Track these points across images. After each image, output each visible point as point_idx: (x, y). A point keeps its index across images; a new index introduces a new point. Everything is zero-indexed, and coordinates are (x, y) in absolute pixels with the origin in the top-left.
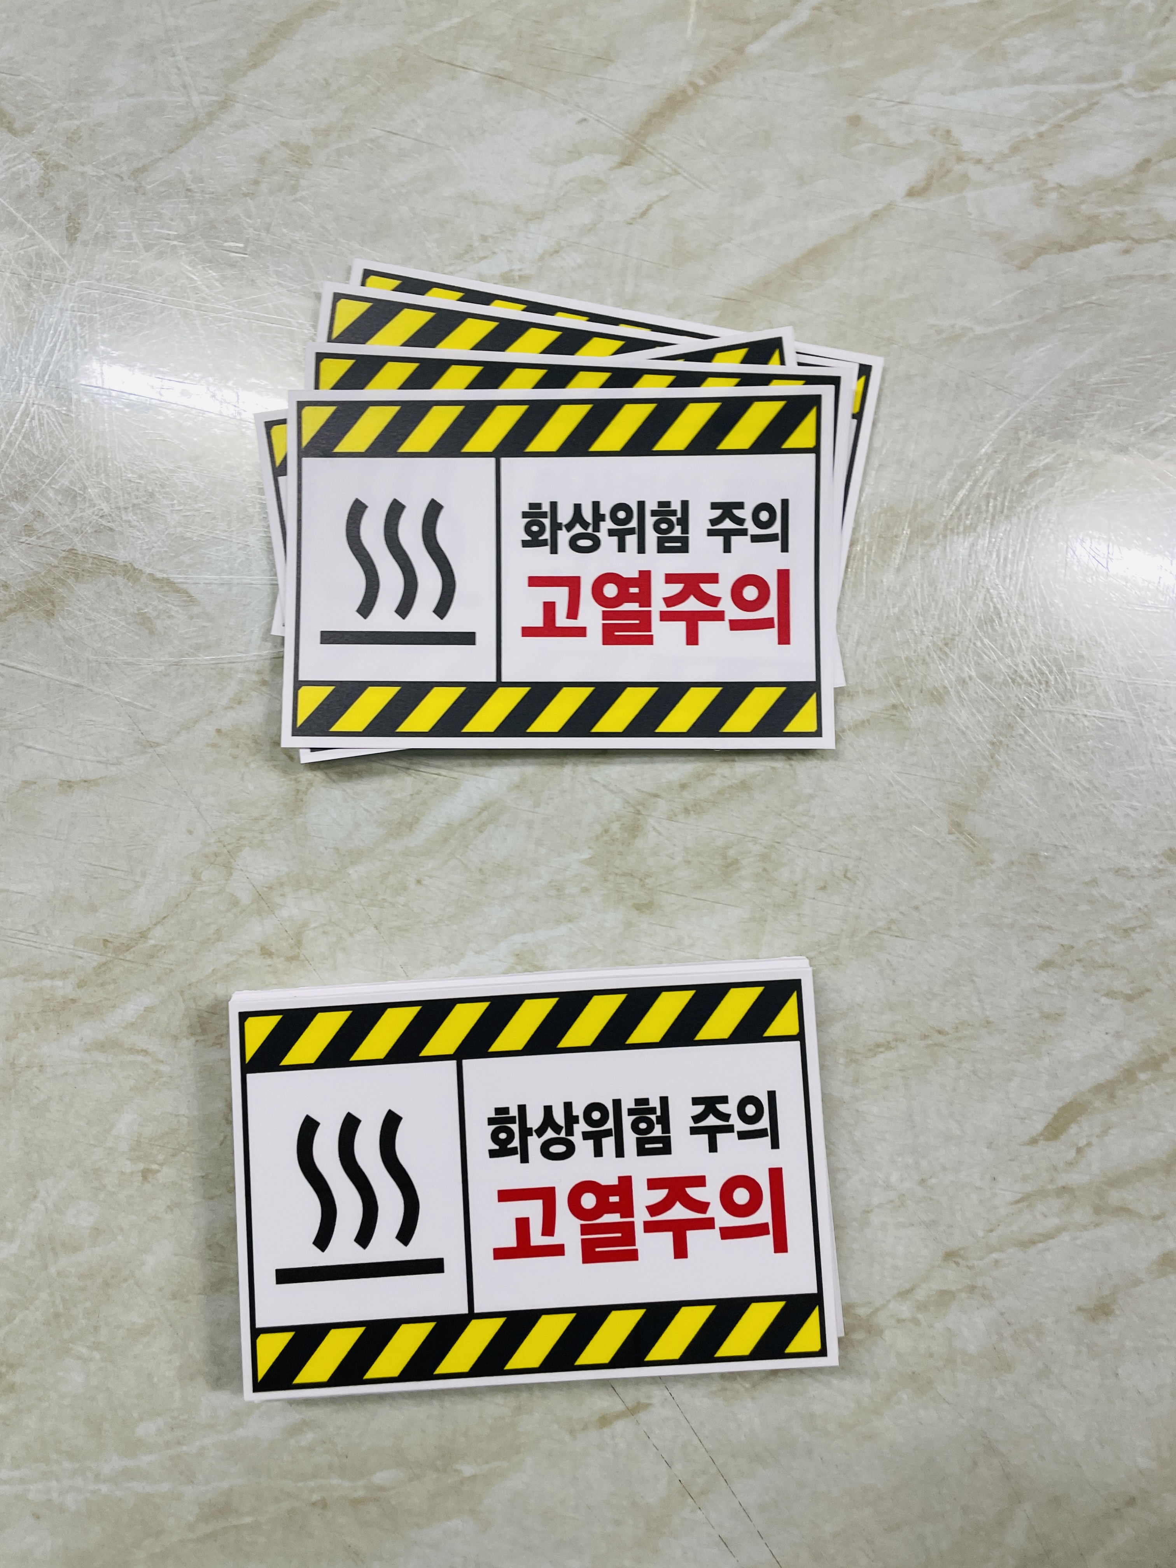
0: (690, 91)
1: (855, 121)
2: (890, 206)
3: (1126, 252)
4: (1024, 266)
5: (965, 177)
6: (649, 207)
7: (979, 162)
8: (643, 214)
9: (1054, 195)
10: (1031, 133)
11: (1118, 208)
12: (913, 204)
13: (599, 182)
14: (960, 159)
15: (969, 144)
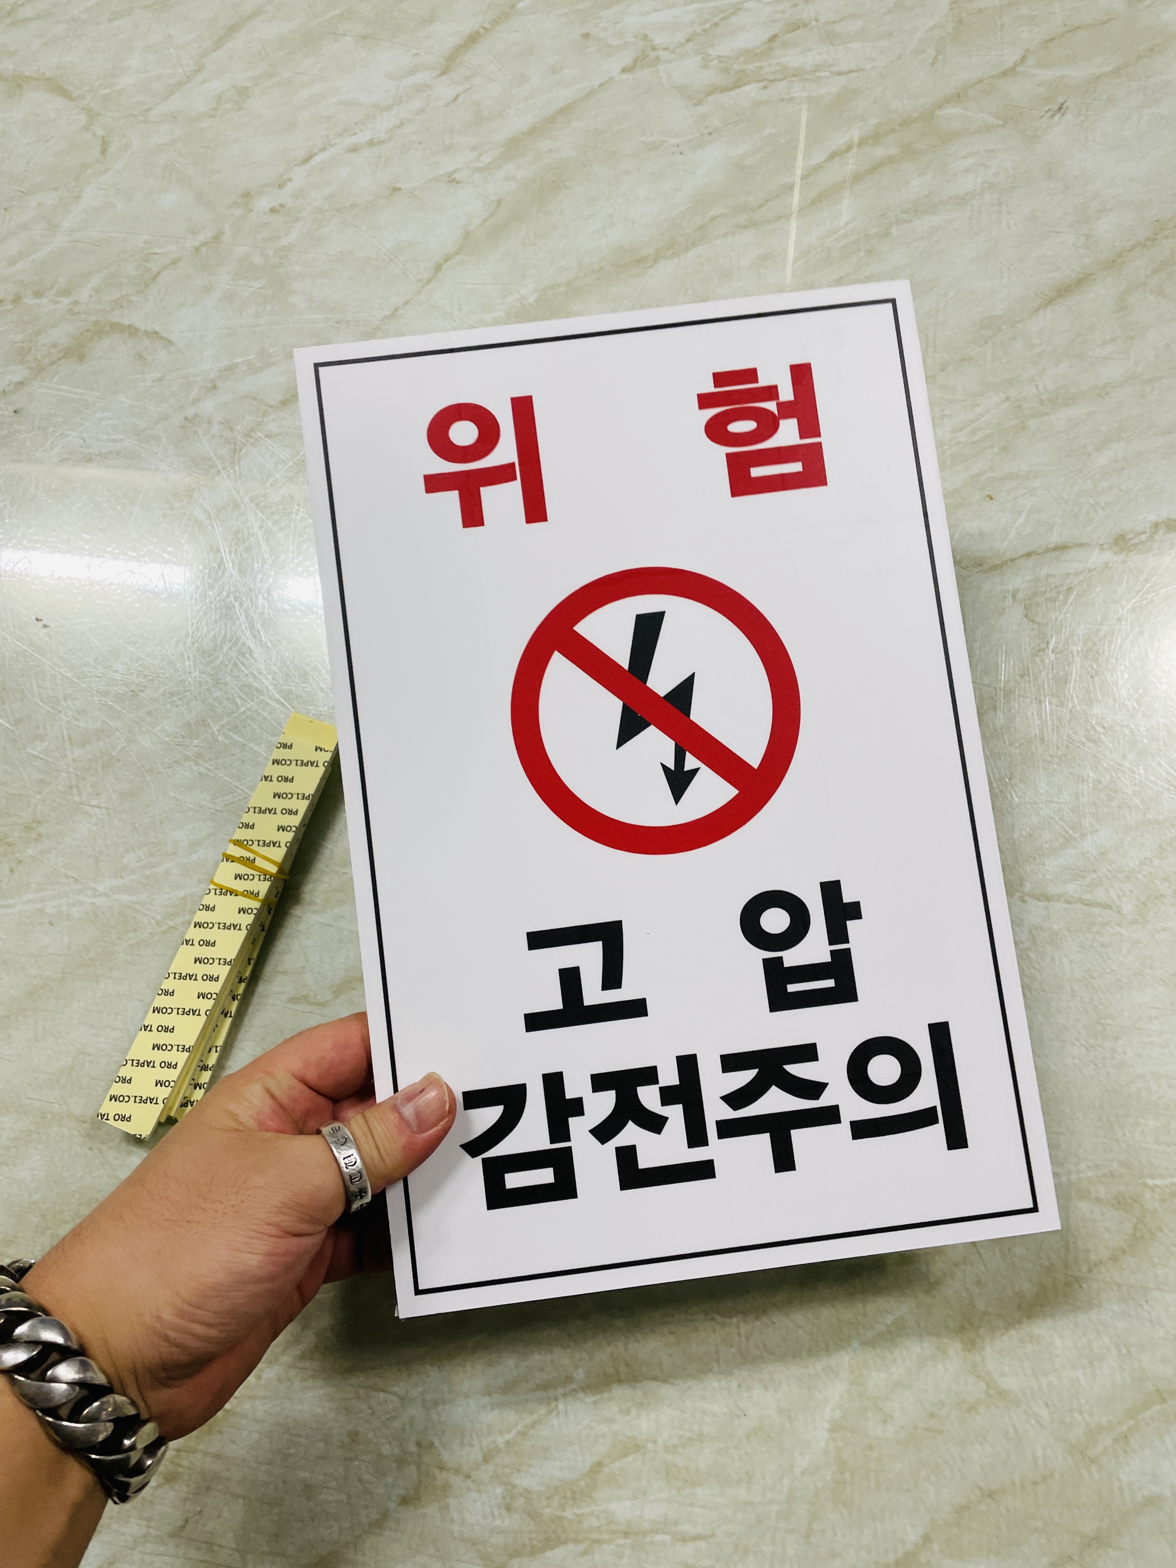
0: (482, 31)
1: (586, 36)
2: (611, 78)
3: (765, 88)
4: (699, 103)
5: (658, 58)
6: (458, 96)
7: (667, 49)
8: (455, 99)
9: (716, 61)
10: (699, 30)
11: (758, 64)
12: (625, 76)
13: (426, 85)
14: (654, 49)
15: (659, 40)
